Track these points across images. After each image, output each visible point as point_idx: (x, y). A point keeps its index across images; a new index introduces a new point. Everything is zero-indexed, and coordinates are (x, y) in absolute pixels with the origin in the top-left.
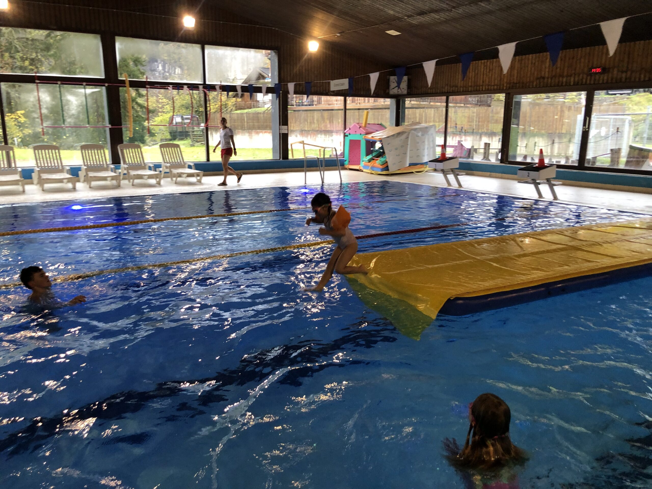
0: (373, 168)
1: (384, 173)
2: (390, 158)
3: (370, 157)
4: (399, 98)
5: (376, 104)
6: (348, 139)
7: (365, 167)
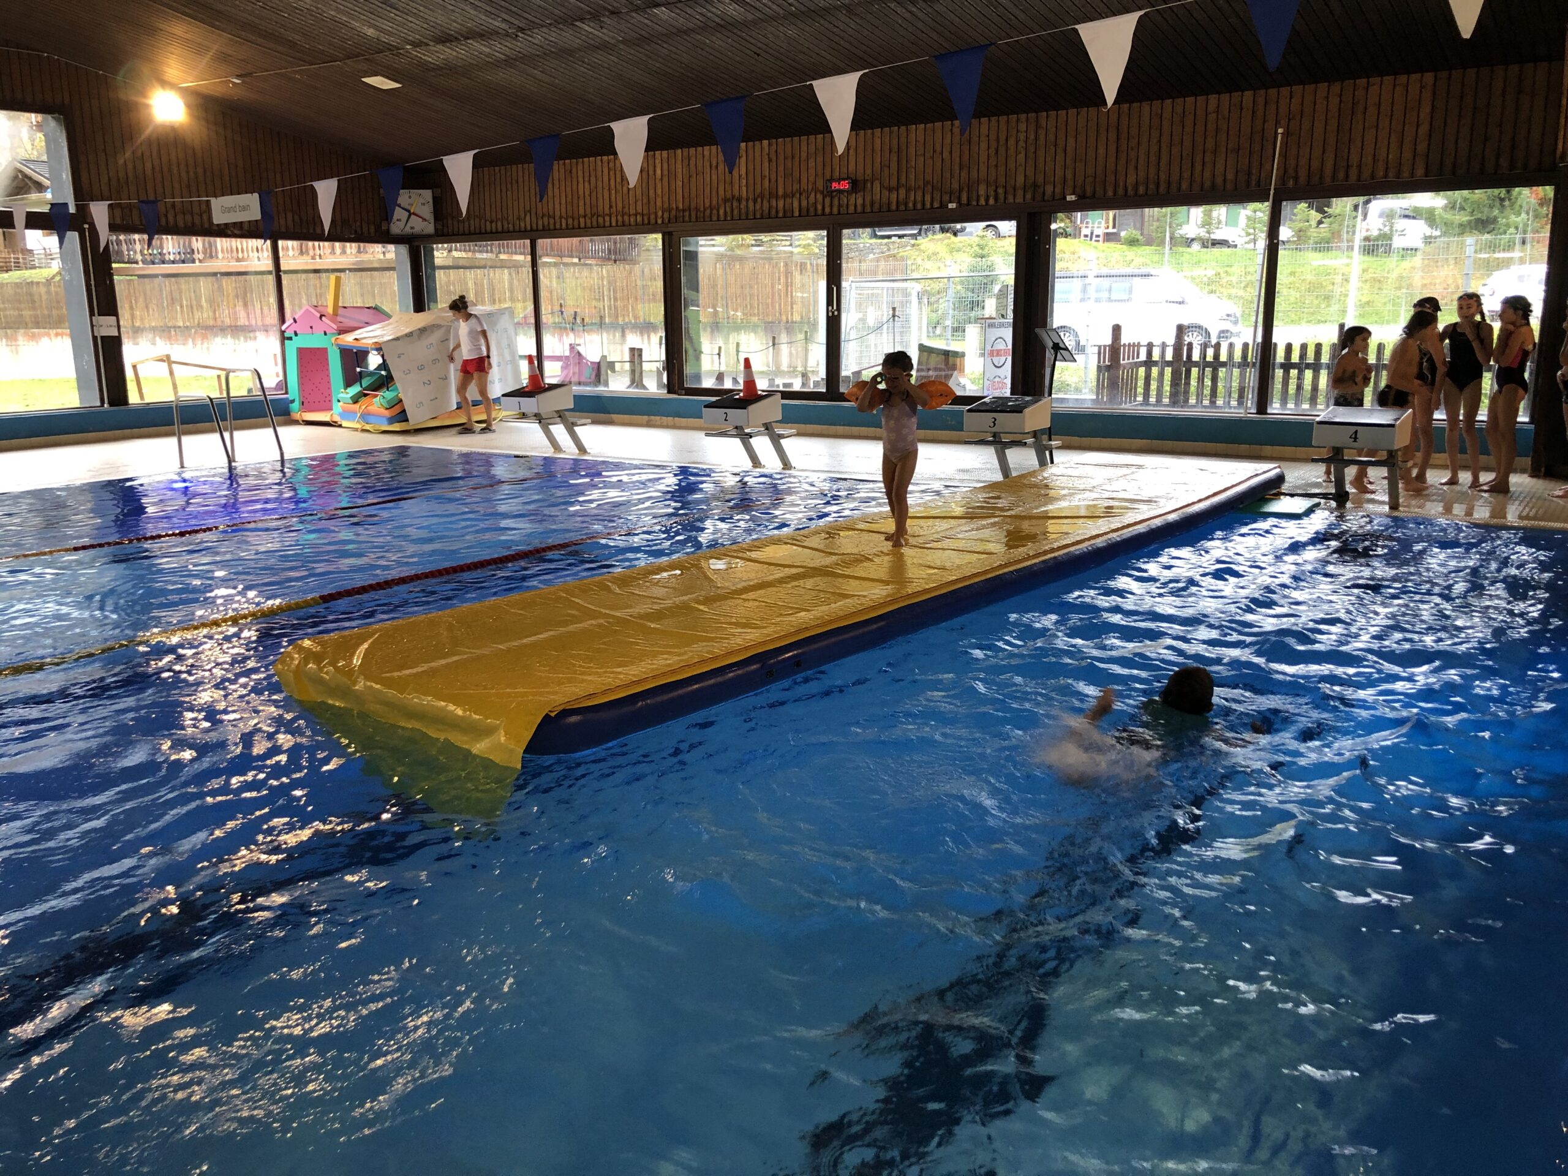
0: (365, 417)
1: (396, 427)
2: (406, 389)
3: (355, 389)
4: (416, 244)
5: (364, 257)
6: (292, 347)
7: (345, 414)
